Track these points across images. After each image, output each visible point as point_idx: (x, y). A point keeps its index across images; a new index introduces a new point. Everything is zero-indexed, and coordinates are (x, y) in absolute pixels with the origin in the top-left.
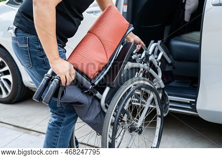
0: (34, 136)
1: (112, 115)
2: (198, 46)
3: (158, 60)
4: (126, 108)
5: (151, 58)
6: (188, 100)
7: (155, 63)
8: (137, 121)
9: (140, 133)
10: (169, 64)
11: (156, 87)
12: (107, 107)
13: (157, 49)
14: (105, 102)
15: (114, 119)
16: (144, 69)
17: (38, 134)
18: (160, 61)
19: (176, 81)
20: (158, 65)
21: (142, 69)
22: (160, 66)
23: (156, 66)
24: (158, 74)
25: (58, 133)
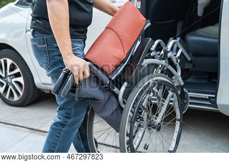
1: (130, 110)
3: (177, 57)
4: (144, 104)
5: (169, 55)
6: (207, 96)
7: (174, 60)
8: (156, 119)
9: (159, 129)
10: (189, 62)
11: (176, 85)
12: (124, 103)
13: (175, 46)
14: (123, 98)
15: (132, 115)
16: (162, 66)
18: (179, 58)
19: (192, 77)
20: (177, 62)
21: (160, 66)
22: (179, 64)
23: (175, 63)
24: (177, 71)
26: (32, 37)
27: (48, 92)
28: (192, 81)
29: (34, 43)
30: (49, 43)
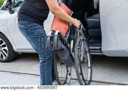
0: (23, 76)
2: (99, 20)
6: (98, 48)
17: (24, 74)
19: (92, 39)
25: (44, 67)
26: (18, 22)
27: (21, 53)
28: (92, 41)
29: (19, 25)
30: (25, 25)
